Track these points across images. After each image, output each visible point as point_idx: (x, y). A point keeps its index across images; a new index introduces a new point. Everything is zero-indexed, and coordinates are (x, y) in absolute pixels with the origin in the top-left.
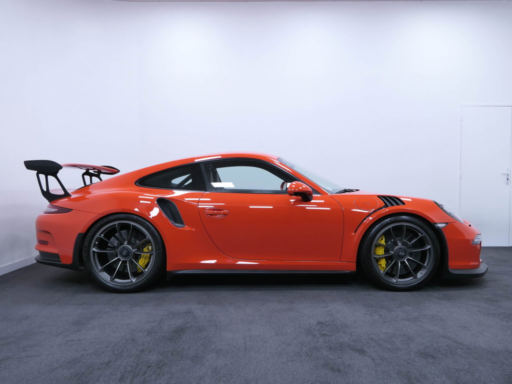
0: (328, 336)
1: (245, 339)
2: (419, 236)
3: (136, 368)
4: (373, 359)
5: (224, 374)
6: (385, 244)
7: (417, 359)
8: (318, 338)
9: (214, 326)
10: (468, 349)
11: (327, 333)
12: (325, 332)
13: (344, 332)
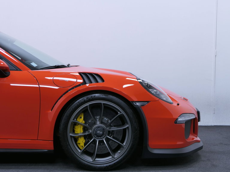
2: (118, 114)
6: (84, 122)
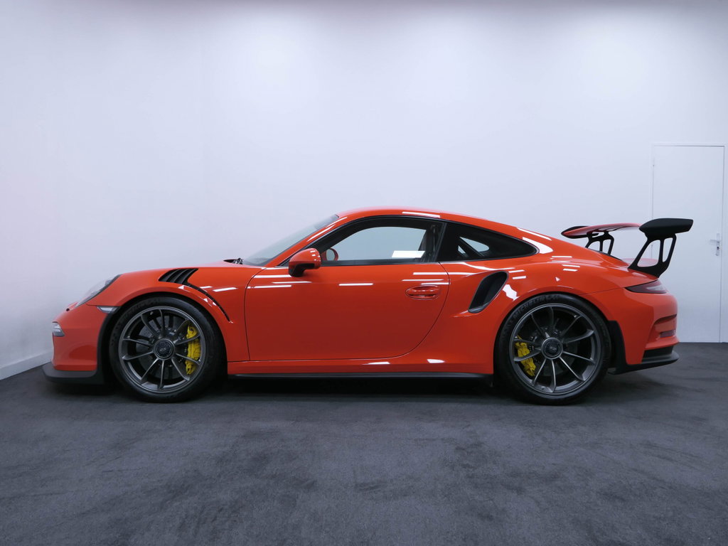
0: (472, 467)
1: (354, 472)
3: (202, 512)
4: (538, 503)
5: (326, 520)
7: (599, 502)
8: (458, 471)
9: (311, 452)
10: (670, 488)
11: (470, 464)
12: (468, 462)
13: (495, 463)
